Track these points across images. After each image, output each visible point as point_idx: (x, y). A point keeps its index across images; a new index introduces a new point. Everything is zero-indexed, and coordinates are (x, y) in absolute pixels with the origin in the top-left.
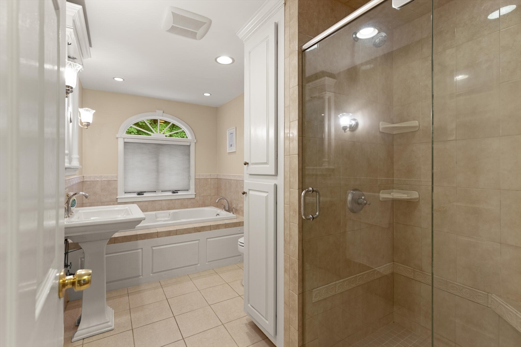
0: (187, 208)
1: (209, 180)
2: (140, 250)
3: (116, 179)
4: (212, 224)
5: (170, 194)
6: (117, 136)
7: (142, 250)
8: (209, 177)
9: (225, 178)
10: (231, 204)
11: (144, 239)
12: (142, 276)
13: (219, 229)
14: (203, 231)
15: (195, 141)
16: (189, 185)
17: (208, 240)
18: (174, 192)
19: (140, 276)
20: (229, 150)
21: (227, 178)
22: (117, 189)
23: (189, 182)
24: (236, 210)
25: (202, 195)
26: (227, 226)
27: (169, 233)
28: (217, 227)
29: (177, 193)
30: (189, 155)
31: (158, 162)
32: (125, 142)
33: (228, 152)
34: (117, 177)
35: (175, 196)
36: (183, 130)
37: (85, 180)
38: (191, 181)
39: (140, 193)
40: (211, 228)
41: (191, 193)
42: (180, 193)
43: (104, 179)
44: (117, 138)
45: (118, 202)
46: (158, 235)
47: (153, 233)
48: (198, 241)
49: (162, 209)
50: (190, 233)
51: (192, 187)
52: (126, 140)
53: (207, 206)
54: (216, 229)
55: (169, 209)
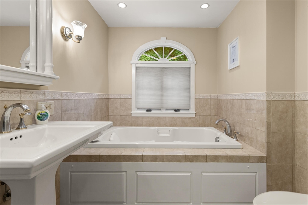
0: (187, 126)
1: (209, 100)
2: (124, 173)
3: (130, 97)
4: (209, 153)
5: (173, 112)
6: (131, 63)
7: (126, 173)
8: (209, 98)
9: (225, 98)
10: (234, 126)
11: (128, 161)
12: (126, 202)
13: (218, 161)
14: (197, 162)
15: (195, 63)
16: (190, 104)
17: (204, 174)
18: (176, 111)
19: (124, 202)
20: (230, 66)
21: (229, 98)
22: (131, 105)
23: (190, 101)
24: (241, 136)
25: (202, 114)
26: (229, 159)
27: (155, 159)
28: (215, 159)
29: (179, 111)
30: (189, 76)
31: (162, 83)
32: (137, 67)
33: (229, 68)
34: (131, 96)
35: (177, 114)
36: (184, 54)
37: (110, 97)
38: (191, 101)
39: (149, 110)
40: (206, 159)
41: (191, 113)
42: (181, 112)
43: (122, 97)
44: (131, 64)
45: (132, 116)
46: (142, 158)
47: (138, 156)
48: (189, 174)
49: (165, 125)
50: (179, 161)
51: (193, 106)
52: (138, 65)
53: (207, 126)
54: (213, 161)
55: (172, 125)
